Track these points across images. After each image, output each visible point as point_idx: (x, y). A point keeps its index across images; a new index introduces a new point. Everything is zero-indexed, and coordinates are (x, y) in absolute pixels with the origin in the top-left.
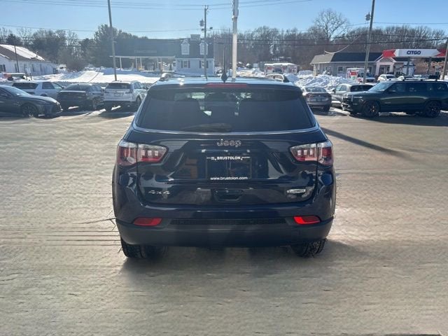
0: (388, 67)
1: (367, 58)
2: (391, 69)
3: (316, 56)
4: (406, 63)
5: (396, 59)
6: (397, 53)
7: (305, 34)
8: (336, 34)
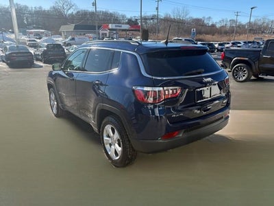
0: (106, 34)
1: (97, 28)
2: (108, 35)
3: (62, 27)
4: (115, 32)
5: (109, 30)
6: (110, 26)
7: (48, 11)
8: (70, 12)
